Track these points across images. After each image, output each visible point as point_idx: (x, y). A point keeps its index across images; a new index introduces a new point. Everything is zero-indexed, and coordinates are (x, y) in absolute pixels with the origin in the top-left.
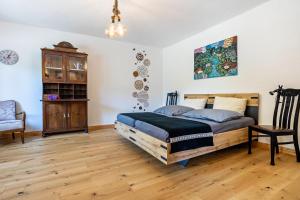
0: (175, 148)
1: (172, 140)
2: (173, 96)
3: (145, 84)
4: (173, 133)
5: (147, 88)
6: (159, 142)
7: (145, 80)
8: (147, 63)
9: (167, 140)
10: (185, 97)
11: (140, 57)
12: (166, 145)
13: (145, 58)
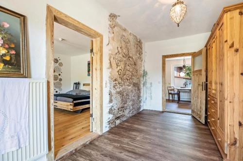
0: (76, 105)
1: (75, 102)
2: (77, 84)
3: (59, 77)
4: (75, 99)
5: (61, 80)
6: (69, 104)
7: (60, 75)
8: (61, 64)
9: (73, 102)
10: (84, 85)
11: (56, 61)
12: (72, 104)
13: (60, 61)
